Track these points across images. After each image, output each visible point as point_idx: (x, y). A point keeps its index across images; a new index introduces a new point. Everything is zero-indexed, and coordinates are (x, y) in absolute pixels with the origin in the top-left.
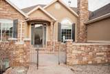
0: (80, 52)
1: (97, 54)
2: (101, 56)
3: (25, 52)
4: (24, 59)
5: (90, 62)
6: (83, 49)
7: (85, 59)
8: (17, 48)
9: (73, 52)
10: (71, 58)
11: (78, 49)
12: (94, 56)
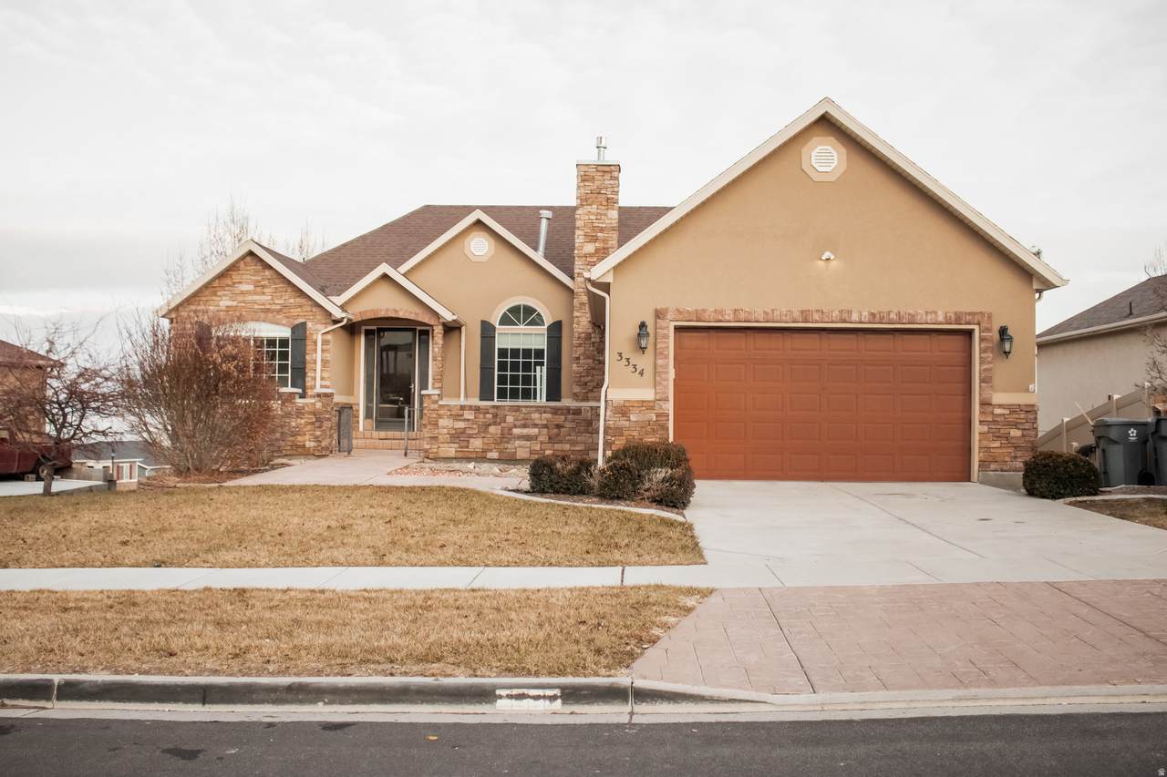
0: (461, 425)
1: (516, 431)
2: (528, 438)
3: (318, 420)
4: (317, 439)
5: (494, 455)
6: (469, 415)
7: (477, 444)
8: (300, 413)
9: (442, 422)
10: (435, 438)
11: (458, 417)
12: (506, 436)
